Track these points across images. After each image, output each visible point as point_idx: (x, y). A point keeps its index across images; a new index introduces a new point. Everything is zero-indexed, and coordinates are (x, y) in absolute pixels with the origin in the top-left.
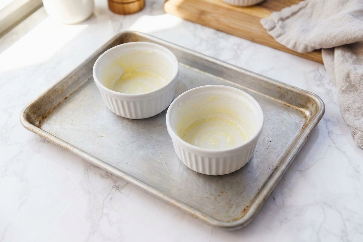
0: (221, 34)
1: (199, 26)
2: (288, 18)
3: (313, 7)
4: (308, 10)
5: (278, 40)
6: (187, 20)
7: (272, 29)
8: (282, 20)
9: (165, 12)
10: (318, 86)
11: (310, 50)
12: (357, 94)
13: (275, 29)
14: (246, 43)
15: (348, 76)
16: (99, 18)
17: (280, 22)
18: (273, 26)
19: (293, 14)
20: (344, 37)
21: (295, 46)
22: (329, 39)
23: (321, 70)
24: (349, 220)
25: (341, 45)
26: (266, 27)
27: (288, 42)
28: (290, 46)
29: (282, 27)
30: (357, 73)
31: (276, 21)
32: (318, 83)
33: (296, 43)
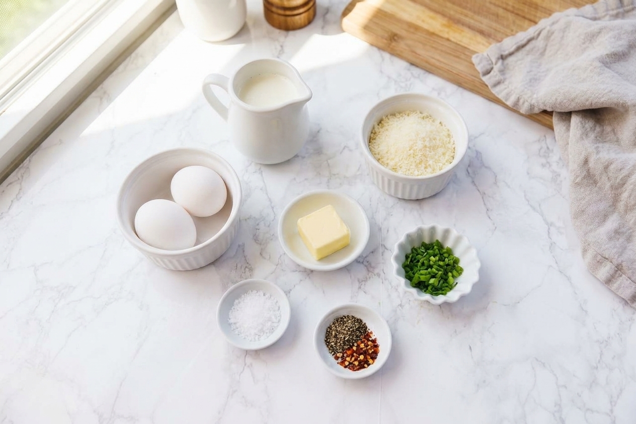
0: (416, 71)
1: (387, 56)
2: (511, 54)
3: (548, 38)
4: (539, 43)
5: (495, 91)
6: (372, 45)
7: (487, 72)
8: (503, 58)
9: (343, 31)
10: (543, 166)
11: (536, 111)
12: (596, 189)
13: (492, 73)
14: (450, 88)
15: (586, 161)
16: (253, 32)
17: (500, 61)
18: (489, 67)
19: (520, 48)
20: (587, 100)
21: (517, 103)
22: (565, 101)
23: (549, 140)
24: (566, 387)
25: (581, 109)
26: (480, 68)
27: (508, 95)
28: (509, 103)
29: (502, 71)
30: (599, 159)
31: (494, 61)
32: (544, 161)
33: (518, 99)
